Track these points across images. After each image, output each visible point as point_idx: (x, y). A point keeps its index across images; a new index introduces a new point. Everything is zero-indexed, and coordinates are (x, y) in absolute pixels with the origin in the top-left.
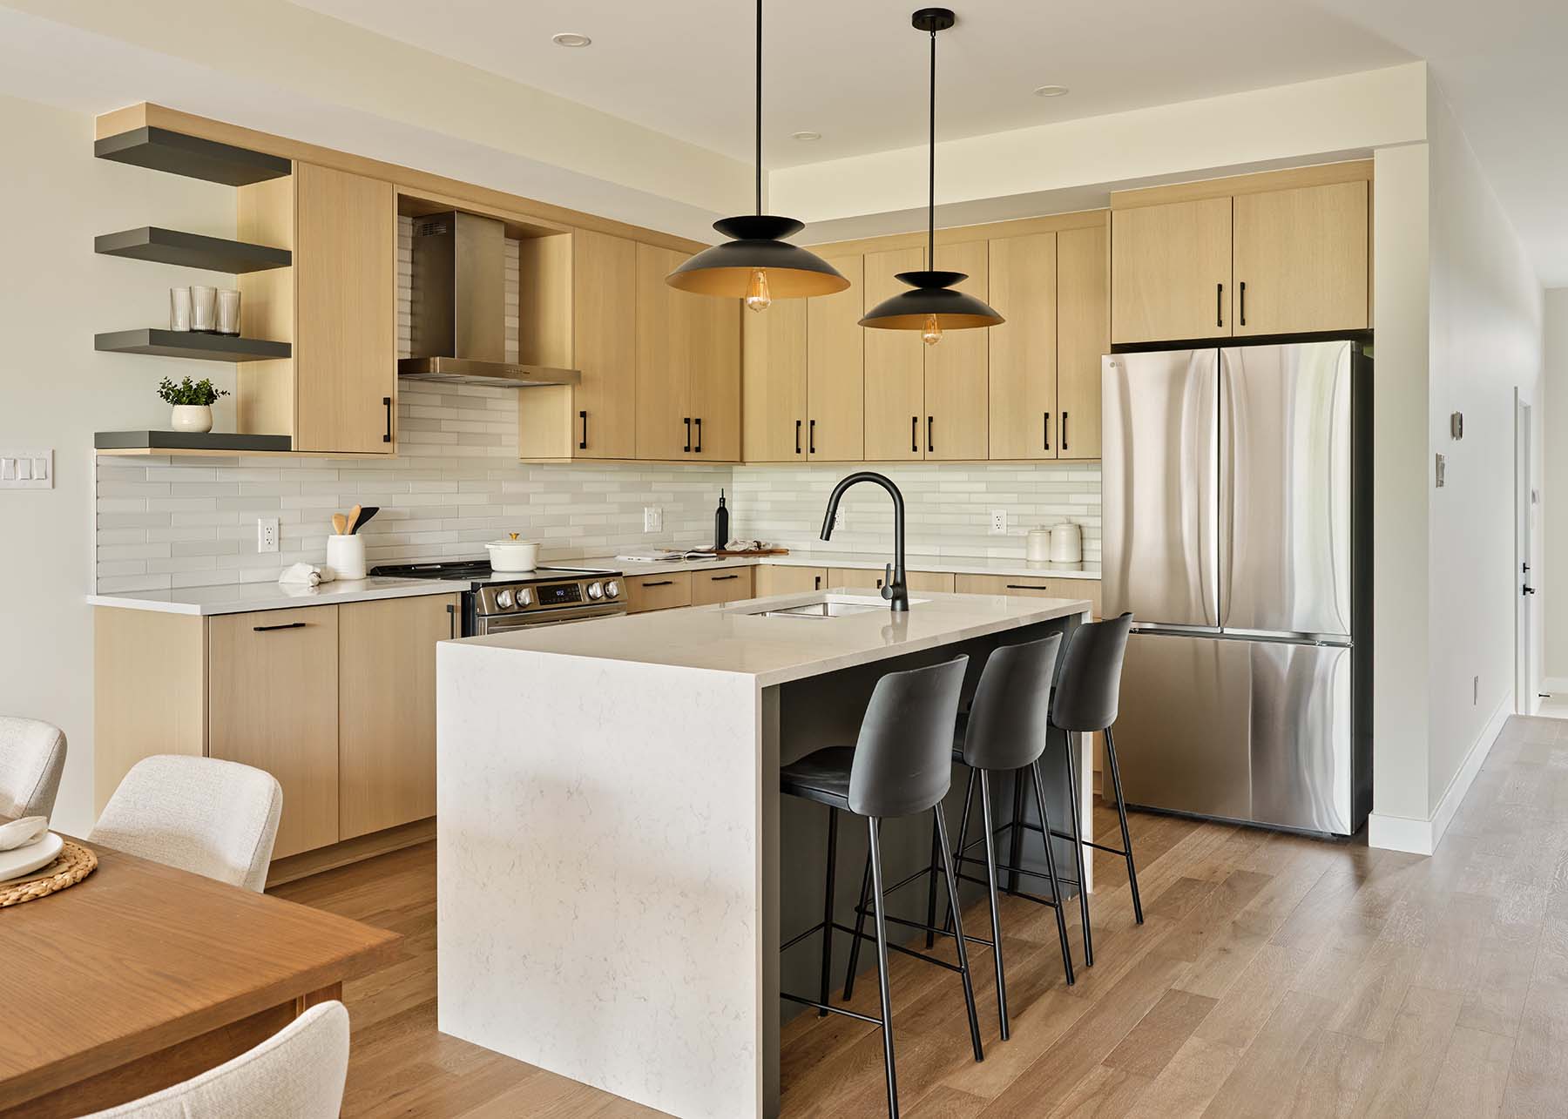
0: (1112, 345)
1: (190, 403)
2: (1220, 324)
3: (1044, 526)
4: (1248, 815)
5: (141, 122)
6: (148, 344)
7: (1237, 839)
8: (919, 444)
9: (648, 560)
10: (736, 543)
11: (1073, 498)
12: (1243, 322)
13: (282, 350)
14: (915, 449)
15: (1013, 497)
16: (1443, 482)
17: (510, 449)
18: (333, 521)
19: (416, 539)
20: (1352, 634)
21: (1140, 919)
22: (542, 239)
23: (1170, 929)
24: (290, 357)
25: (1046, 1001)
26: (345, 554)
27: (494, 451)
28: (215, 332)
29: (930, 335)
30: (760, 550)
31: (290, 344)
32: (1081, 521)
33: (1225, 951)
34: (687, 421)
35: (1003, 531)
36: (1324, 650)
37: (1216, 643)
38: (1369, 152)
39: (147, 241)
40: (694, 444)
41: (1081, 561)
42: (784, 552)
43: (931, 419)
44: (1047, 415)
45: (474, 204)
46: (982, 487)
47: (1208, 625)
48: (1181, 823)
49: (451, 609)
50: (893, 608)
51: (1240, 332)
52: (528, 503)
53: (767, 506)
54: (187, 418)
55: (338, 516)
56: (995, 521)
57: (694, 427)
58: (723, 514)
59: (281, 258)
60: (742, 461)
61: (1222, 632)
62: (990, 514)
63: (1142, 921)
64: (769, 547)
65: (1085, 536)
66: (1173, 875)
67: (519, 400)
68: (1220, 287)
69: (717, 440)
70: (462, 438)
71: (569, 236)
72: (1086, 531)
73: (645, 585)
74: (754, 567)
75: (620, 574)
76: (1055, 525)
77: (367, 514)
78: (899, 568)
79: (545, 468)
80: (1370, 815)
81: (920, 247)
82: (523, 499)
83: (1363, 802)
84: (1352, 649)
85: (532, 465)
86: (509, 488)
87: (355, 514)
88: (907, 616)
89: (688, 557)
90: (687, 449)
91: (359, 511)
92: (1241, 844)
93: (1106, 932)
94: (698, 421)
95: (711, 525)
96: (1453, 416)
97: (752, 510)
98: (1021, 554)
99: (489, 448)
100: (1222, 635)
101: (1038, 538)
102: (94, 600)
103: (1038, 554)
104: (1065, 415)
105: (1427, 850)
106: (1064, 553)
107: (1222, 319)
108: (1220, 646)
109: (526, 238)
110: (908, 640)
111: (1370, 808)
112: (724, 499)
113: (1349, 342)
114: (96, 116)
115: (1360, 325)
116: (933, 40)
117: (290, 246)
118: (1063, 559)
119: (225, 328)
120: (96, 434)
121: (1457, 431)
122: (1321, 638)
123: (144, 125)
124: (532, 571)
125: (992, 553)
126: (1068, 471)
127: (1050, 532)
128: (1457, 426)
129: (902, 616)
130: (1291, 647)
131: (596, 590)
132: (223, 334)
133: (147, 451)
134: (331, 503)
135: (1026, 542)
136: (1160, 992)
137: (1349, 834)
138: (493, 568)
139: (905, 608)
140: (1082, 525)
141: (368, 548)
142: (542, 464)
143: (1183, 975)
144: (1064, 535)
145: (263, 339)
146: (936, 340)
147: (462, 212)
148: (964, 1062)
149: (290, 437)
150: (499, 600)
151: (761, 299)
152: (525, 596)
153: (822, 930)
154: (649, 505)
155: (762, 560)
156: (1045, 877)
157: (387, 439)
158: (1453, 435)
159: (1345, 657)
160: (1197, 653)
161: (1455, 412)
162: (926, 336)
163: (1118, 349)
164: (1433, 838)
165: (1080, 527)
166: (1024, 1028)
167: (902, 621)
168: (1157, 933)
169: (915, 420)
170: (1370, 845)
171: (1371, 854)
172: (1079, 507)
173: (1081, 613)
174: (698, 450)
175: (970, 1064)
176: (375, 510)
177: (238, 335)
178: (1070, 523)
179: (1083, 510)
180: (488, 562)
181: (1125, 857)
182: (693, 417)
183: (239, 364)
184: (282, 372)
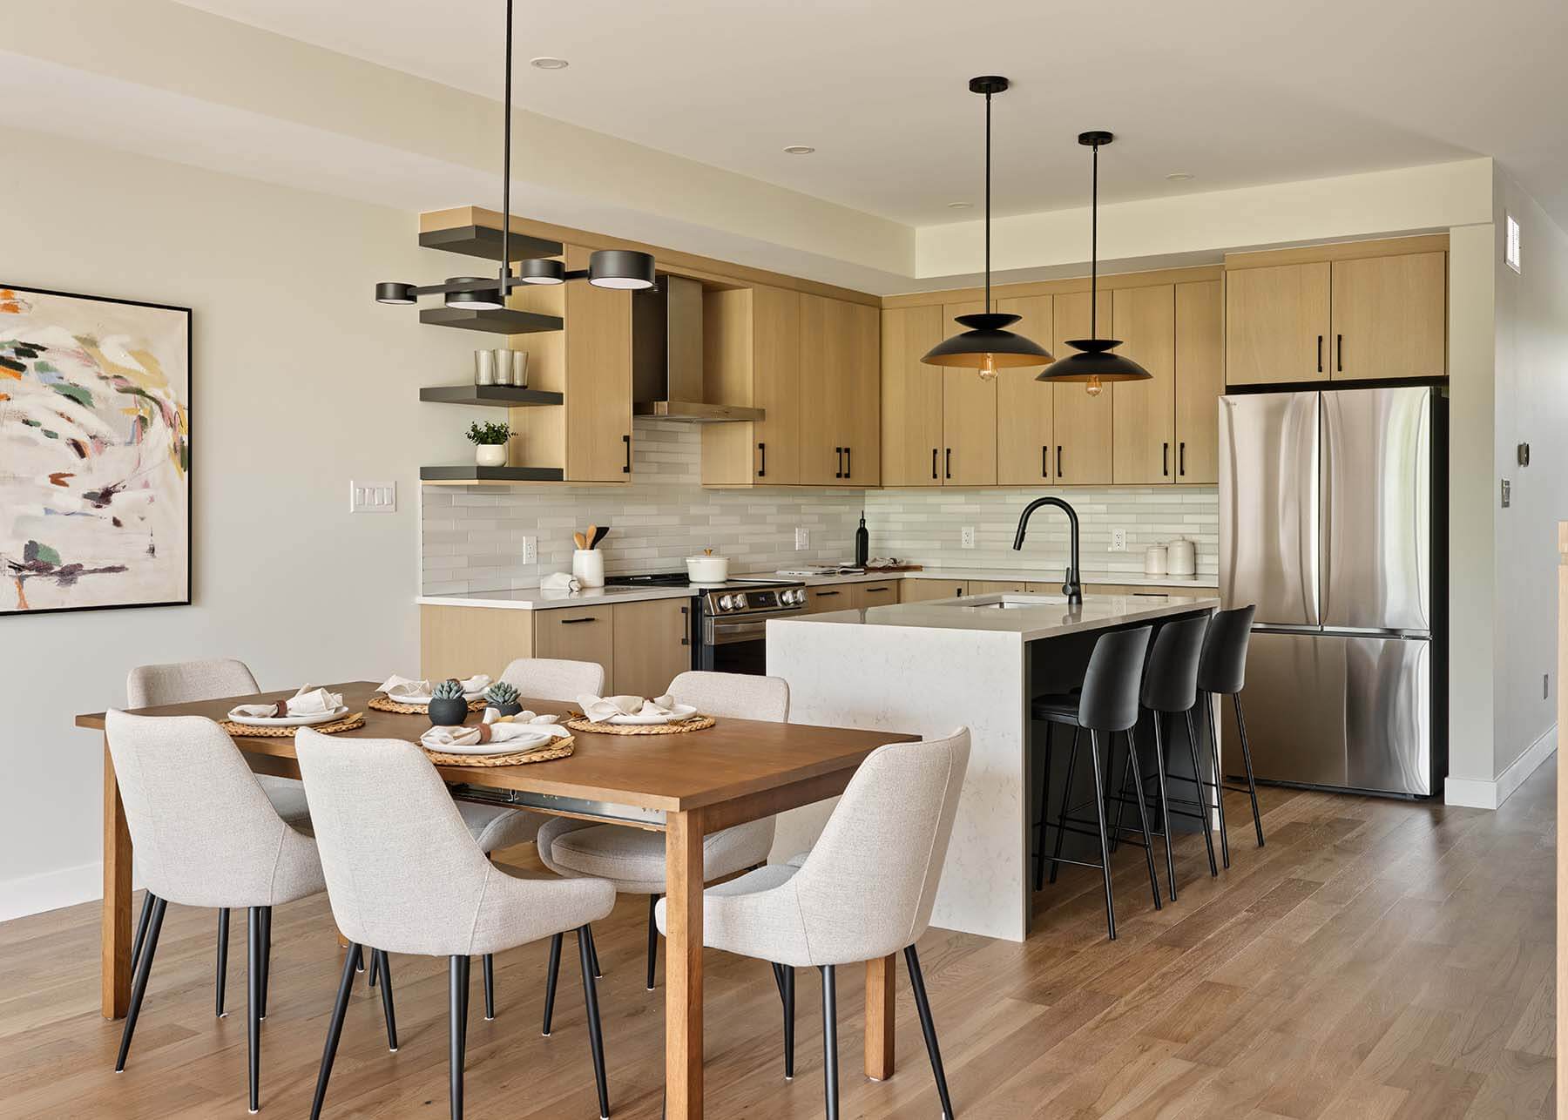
0: (1227, 387)
1: (494, 443)
2: (1320, 370)
3: (1160, 543)
4: (1344, 780)
5: (468, 222)
6: (475, 397)
7: (1334, 799)
8: (1049, 471)
9: (809, 574)
10: (875, 560)
11: (1187, 518)
12: (1340, 369)
13: (556, 399)
14: (1045, 475)
15: (1133, 518)
16: (1508, 503)
17: (694, 477)
18: (575, 539)
19: (628, 554)
20: (1430, 630)
21: (1261, 843)
22: (725, 292)
23: (1285, 849)
24: (562, 404)
25: (1198, 884)
26: (589, 564)
27: (684, 479)
28: (511, 386)
29: (1093, 389)
30: (897, 567)
31: (562, 394)
32: (1195, 538)
33: (1327, 860)
34: (839, 450)
35: (1123, 547)
36: (1409, 643)
37: (1315, 641)
38: (1447, 229)
39: (475, 316)
40: (845, 471)
41: (1195, 574)
42: (918, 568)
43: (1060, 448)
44: (1166, 446)
45: (684, 269)
46: (1104, 508)
47: (1308, 624)
48: (1287, 791)
49: (684, 610)
50: (1070, 602)
51: (1337, 376)
52: (708, 524)
53: (899, 527)
54: (490, 455)
55: (578, 534)
56: (1115, 539)
57: (845, 455)
58: (863, 534)
59: (555, 323)
60: (881, 486)
61: (1322, 630)
62: (1111, 533)
63: (1263, 844)
64: (904, 564)
65: (1198, 551)
66: (1285, 820)
67: (702, 433)
68: (1320, 339)
69: (862, 467)
70: (663, 467)
71: (749, 292)
72: (1198, 547)
73: (818, 594)
74: (899, 580)
75: (803, 584)
76: (1172, 542)
77: (601, 532)
78: (1075, 571)
79: (721, 493)
80: (1446, 779)
81: (1050, 295)
82: (703, 520)
83: (1440, 769)
84: (1431, 641)
85: (711, 490)
86: (694, 510)
87: (592, 532)
88: (1081, 608)
89: (842, 572)
90: (839, 475)
91: (596, 530)
92: (1338, 803)
93: (1237, 851)
94: (847, 450)
95: (851, 544)
96: (1520, 447)
97: (885, 531)
98: (1139, 568)
99: (681, 476)
100: (1322, 633)
101: (1156, 554)
102: (421, 600)
103: (1156, 568)
104: (1182, 445)
105: (1491, 805)
106: (1179, 568)
107: (1322, 365)
108: (1319, 644)
109: (711, 293)
110: (1082, 621)
111: (1446, 774)
112: (864, 521)
113: (1428, 388)
114: (419, 213)
115: (1438, 372)
116: (1095, 155)
117: (563, 315)
118: (1179, 572)
119: (518, 383)
120: (421, 468)
121: (1524, 460)
122: (1406, 633)
123: (471, 224)
124: (724, 582)
125: (1112, 567)
126: (1182, 494)
127: (1167, 549)
128: (1524, 454)
129: (1077, 608)
130: (1382, 641)
131: (788, 597)
132: (516, 387)
133: (476, 482)
134: (572, 523)
135: (1146, 558)
136: (1282, 879)
137: (1428, 794)
138: (691, 579)
139: (1079, 602)
140: (1195, 542)
141: (607, 561)
142: (718, 490)
143: (1299, 872)
144: (1180, 553)
145: (539, 390)
146: (1097, 393)
147: (672, 275)
148: (1147, 910)
149: (562, 470)
150: (722, 603)
151: (990, 372)
152: (740, 600)
153: (1040, 827)
154: (799, 526)
155: (907, 575)
156: (1195, 803)
157: (627, 470)
158: (1520, 462)
159: (1425, 647)
160: (1297, 646)
161: (1522, 443)
162: (1090, 389)
163: (1233, 390)
164: (1498, 795)
165: (1193, 544)
166: (1185, 895)
167: (1077, 612)
168: (1274, 852)
169: (1045, 448)
170: (1446, 803)
171: (1446, 809)
172: (1191, 526)
173: (1211, 608)
174: (847, 476)
175: (1152, 911)
176: (606, 529)
177: (526, 387)
178: (1184, 540)
179: (1196, 529)
180: (687, 574)
181: (1249, 795)
182: (843, 446)
183: (511, 409)
184: (557, 414)
